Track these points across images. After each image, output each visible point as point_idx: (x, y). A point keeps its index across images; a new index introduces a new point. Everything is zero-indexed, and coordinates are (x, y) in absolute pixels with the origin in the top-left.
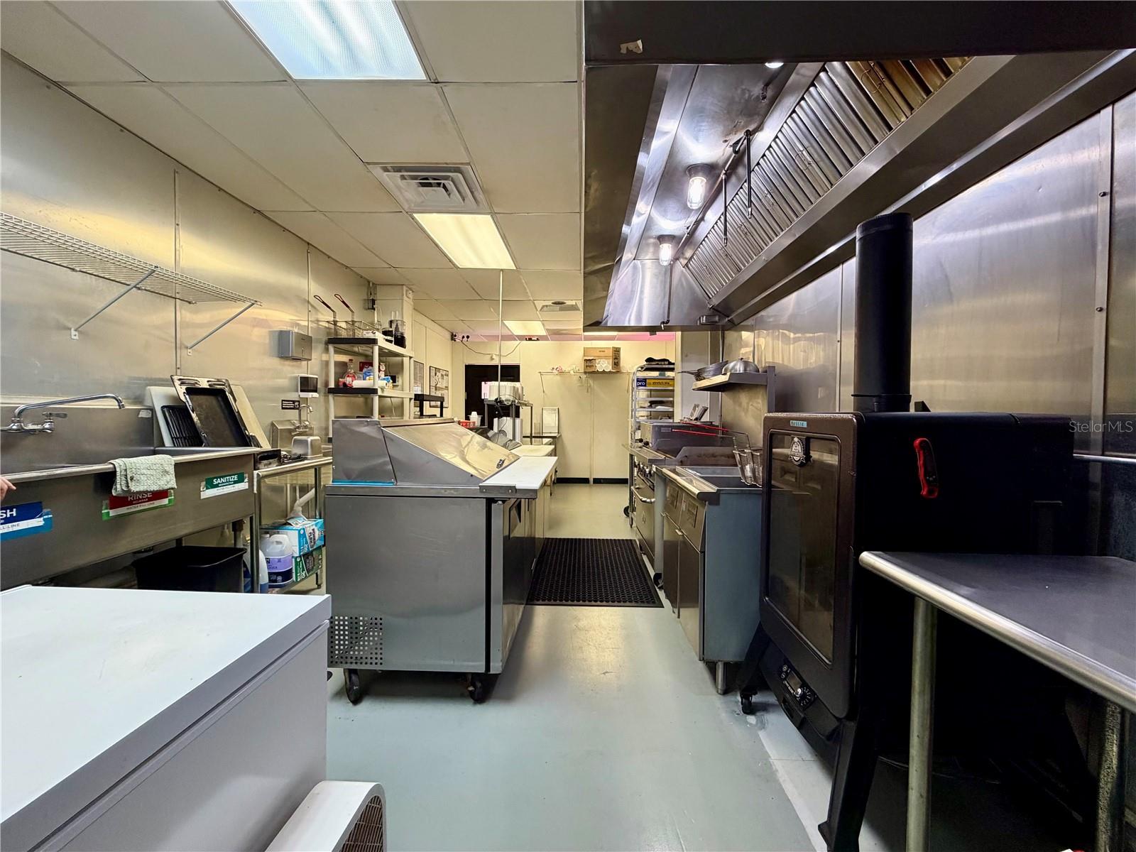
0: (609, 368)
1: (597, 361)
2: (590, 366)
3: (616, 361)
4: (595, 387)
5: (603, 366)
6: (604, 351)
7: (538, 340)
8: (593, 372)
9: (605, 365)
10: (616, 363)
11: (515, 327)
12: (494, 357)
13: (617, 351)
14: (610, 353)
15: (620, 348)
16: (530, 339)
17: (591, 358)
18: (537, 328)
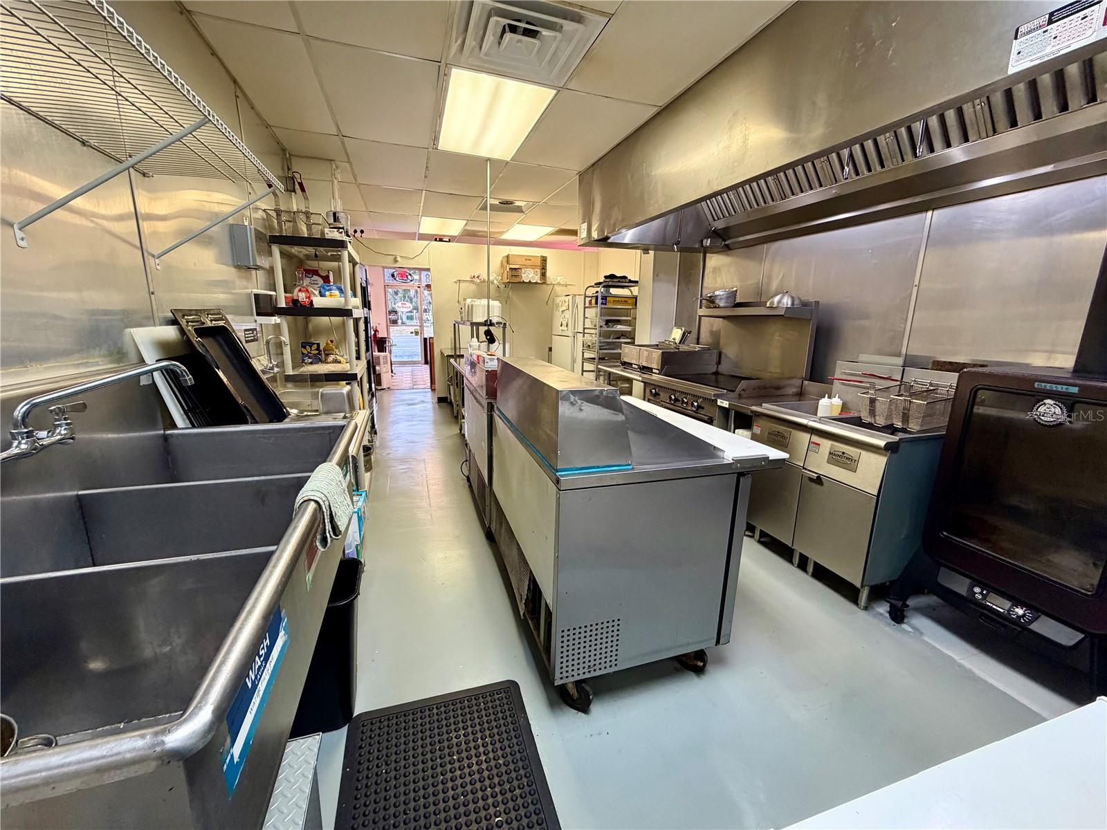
0: (537, 279)
1: (523, 270)
2: (516, 276)
3: (544, 271)
4: (514, 298)
5: (530, 276)
6: (530, 260)
7: (449, 241)
8: (519, 282)
9: (532, 275)
10: (543, 275)
11: (429, 225)
12: (399, 259)
13: (544, 260)
14: (539, 263)
15: (546, 257)
16: (441, 240)
17: (517, 267)
18: (455, 227)
